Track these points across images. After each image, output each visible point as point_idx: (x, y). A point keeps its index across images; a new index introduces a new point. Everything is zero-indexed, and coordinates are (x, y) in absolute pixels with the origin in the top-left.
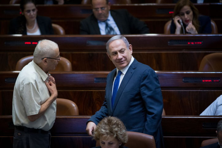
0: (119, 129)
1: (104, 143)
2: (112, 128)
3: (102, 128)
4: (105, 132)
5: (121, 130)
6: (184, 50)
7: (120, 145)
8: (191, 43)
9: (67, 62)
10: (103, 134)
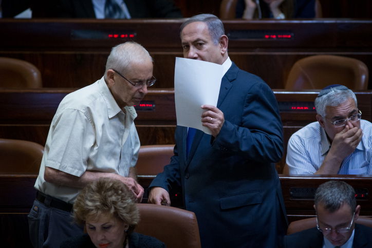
0: (120, 197)
1: (94, 228)
2: (105, 196)
3: (87, 199)
4: (92, 206)
5: (123, 199)
6: (258, 49)
7: (126, 229)
8: (272, 36)
9: (33, 71)
10: (89, 210)
